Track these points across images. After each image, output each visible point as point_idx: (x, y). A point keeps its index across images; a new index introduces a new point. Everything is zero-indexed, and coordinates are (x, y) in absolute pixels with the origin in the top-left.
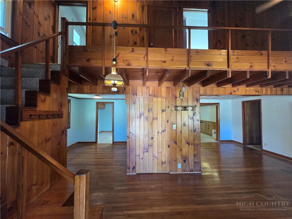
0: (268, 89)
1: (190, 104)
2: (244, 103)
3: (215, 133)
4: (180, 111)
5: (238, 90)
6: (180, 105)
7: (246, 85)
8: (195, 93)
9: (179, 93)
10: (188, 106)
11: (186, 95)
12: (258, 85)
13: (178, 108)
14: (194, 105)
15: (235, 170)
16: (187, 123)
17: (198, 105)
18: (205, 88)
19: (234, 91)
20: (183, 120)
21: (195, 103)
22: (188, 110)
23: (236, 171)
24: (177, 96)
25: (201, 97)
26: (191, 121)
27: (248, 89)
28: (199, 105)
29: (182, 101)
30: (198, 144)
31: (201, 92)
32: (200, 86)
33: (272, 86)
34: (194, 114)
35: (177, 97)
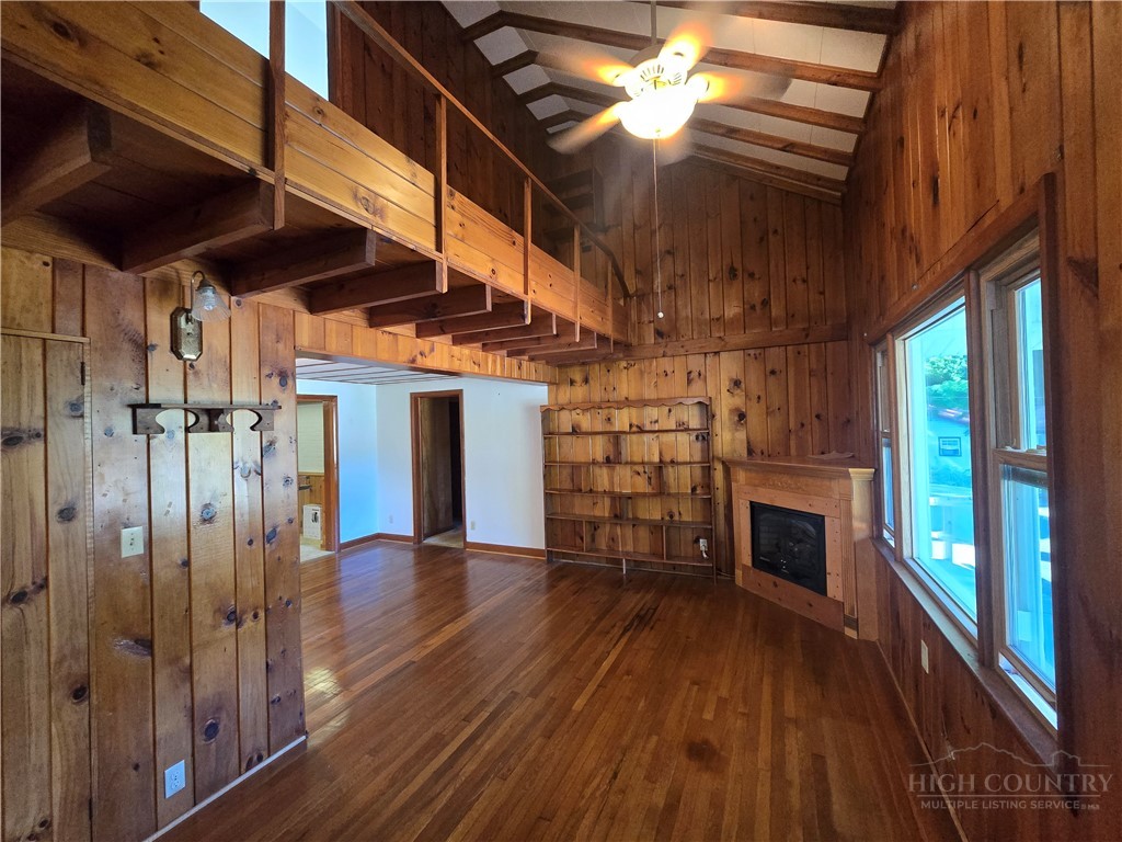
0: (496, 360)
1: (244, 392)
2: (415, 398)
3: (315, 519)
4: (180, 435)
5: (432, 350)
6: (180, 397)
7: (453, 336)
8: (269, 339)
9: (167, 322)
10: (231, 407)
11: (216, 338)
12: (479, 345)
13: (162, 418)
14: (267, 400)
15: (425, 647)
16: (222, 506)
17: (288, 403)
18: (318, 319)
19: (421, 354)
20: (200, 490)
21: (272, 391)
22: (231, 429)
23: (428, 651)
24: (153, 339)
25: (299, 361)
26: (246, 492)
27: (457, 349)
28: (293, 402)
29: (190, 372)
30: (288, 603)
31: (304, 338)
32: (299, 307)
33: (504, 352)
34: (266, 450)
35: (154, 347)
